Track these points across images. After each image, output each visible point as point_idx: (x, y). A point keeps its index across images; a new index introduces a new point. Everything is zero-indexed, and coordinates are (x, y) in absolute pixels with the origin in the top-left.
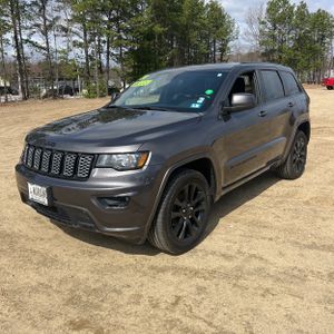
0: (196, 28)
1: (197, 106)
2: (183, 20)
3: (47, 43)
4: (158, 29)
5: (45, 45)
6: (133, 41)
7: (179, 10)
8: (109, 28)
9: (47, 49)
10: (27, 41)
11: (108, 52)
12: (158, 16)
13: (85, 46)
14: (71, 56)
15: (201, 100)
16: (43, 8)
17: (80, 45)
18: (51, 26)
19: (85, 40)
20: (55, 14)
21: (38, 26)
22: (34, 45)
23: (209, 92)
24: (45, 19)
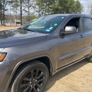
0: (71, 8)
1: (49, 31)
2: (68, 5)
3: (29, 11)
4: (60, 8)
5: (28, 11)
6: (52, 11)
7: (67, 2)
8: (46, 7)
9: (29, 12)
10: (24, 10)
11: (45, 14)
12: (60, 4)
13: (39, 12)
14: (35, 14)
15: (51, 28)
16: (29, 1)
17: (38, 12)
18: (30, 6)
19: (39, 10)
20: (32, 3)
21: (27, 6)
22: (26, 11)
23: (56, 25)
24: (29, 4)
